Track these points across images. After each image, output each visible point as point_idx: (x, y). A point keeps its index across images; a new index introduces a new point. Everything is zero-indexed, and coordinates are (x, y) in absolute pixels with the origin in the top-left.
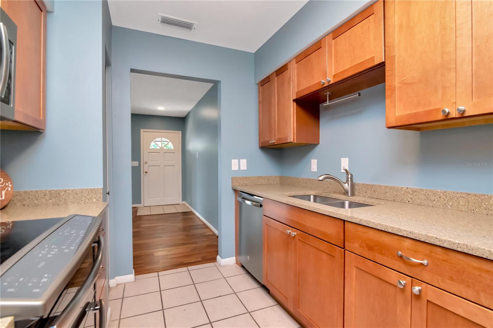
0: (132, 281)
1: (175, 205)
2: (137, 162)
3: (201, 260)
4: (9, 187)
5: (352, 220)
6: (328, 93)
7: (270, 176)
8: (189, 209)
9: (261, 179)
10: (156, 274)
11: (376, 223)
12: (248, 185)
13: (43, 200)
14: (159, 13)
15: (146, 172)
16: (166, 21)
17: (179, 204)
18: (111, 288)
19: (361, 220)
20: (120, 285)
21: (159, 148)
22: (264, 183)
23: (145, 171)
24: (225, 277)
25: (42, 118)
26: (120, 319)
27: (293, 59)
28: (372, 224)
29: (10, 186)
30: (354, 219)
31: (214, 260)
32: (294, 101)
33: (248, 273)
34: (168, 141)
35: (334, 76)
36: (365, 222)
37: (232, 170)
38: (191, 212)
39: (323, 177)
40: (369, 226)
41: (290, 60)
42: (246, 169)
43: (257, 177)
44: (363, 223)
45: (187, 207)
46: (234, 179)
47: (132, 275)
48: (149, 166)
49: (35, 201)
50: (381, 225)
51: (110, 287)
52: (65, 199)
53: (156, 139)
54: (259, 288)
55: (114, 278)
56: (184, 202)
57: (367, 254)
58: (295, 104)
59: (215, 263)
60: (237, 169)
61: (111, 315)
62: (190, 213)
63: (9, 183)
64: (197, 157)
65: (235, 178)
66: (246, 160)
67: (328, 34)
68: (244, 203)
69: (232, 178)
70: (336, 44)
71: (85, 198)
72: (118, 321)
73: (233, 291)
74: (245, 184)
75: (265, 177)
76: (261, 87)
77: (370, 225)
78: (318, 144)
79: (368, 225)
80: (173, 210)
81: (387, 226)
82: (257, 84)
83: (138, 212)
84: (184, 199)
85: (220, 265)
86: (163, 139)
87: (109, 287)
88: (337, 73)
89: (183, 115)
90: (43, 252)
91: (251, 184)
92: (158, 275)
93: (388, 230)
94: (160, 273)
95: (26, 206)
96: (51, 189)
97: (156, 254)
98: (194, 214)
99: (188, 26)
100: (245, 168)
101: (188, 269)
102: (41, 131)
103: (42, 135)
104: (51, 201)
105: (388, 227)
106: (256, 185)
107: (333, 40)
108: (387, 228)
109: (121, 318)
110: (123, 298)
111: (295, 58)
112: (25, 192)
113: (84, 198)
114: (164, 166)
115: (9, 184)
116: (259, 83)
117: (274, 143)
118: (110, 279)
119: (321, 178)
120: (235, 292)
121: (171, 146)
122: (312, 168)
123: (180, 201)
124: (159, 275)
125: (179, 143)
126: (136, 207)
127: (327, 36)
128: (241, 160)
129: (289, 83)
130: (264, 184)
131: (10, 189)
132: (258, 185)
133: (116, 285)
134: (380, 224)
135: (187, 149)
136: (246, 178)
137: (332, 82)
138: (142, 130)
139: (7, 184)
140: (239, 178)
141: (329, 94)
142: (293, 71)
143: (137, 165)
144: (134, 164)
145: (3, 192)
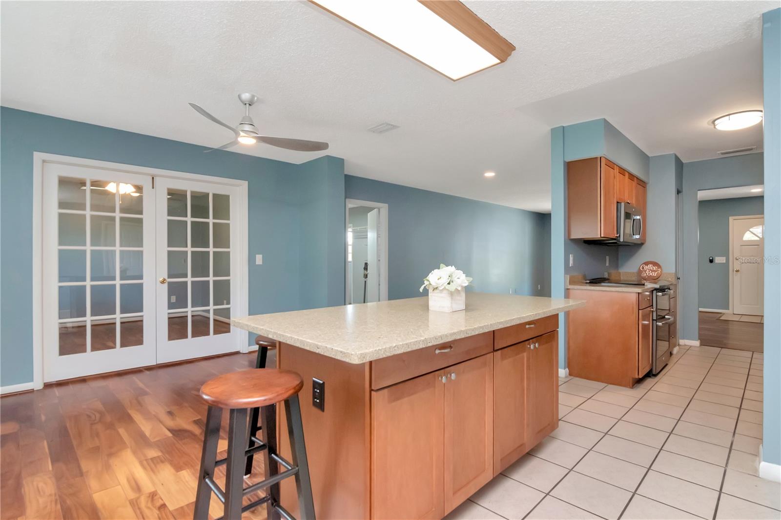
0: (697, 346)
2: (724, 258)
16: (725, 153)
20: (687, 346)
21: (759, 239)
23: (735, 270)
83: (723, 317)
99: (748, 150)
102: (644, 244)
126: (721, 313)
133: (684, 345)
138: (731, 219)
143: (724, 261)
144: (719, 260)
145: (656, 273)
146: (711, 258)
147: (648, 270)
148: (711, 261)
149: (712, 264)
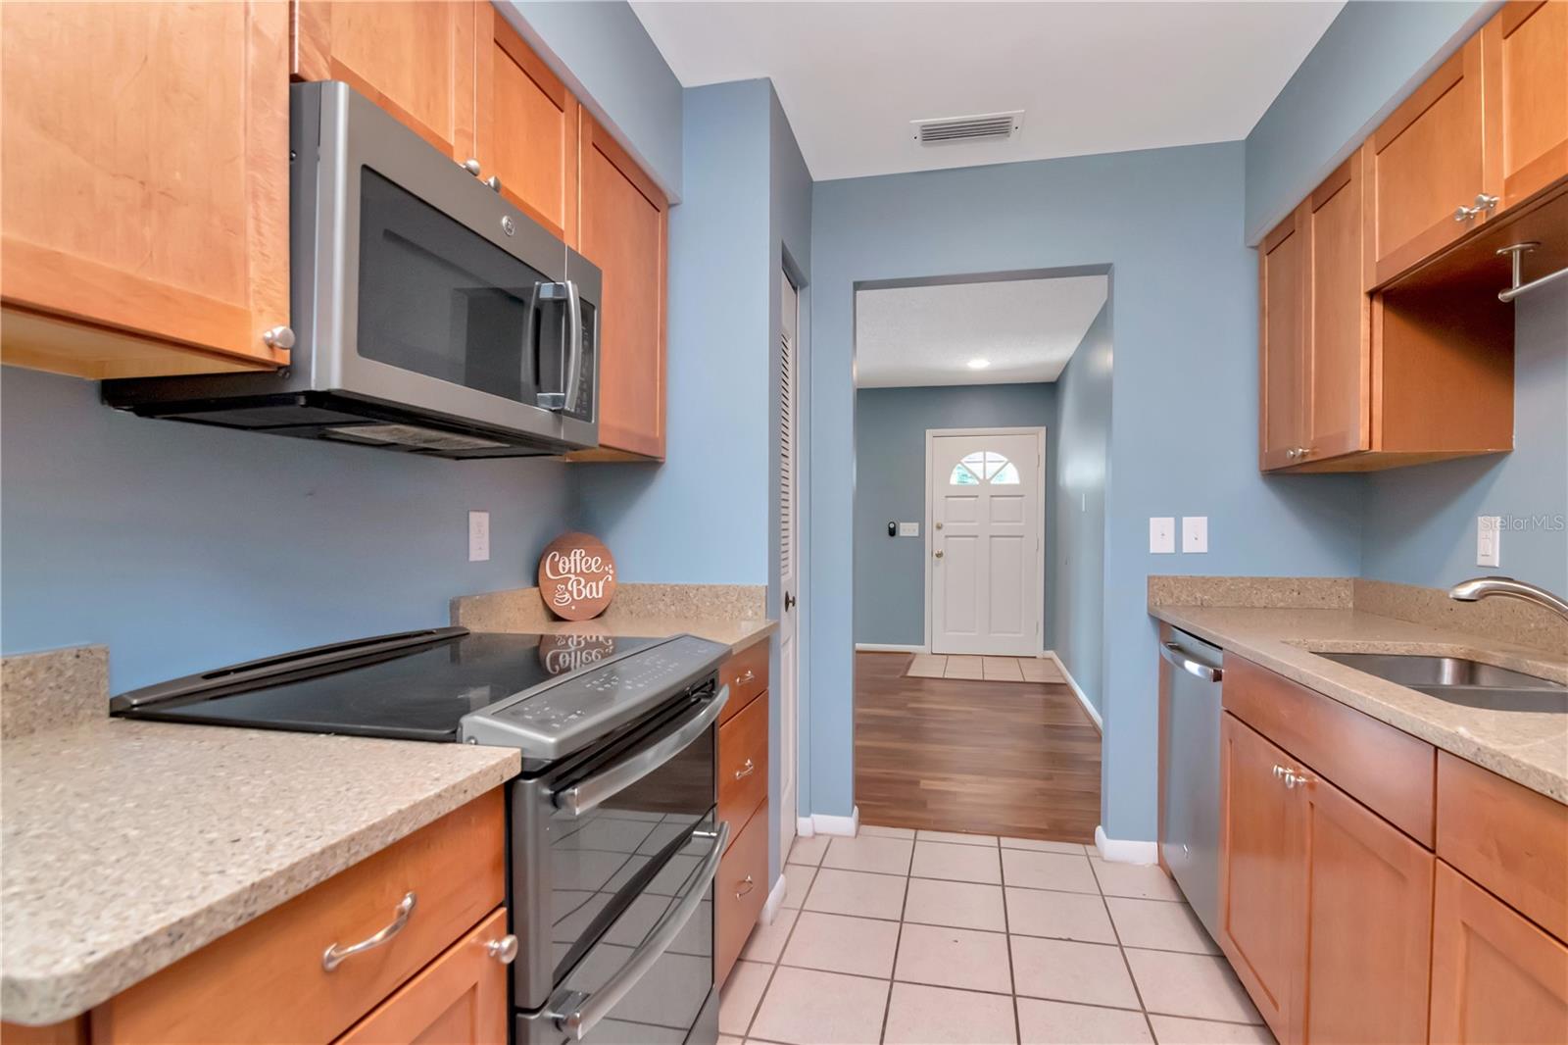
0: (848, 834)
1: (1020, 659)
2: (916, 525)
3: (1045, 827)
4: (609, 573)
5: (1455, 746)
6: (1518, 246)
7: (1311, 579)
8: (1062, 676)
9: (1269, 587)
10: (911, 833)
11: (1524, 764)
12: (1209, 607)
13: (661, 606)
14: (913, 121)
15: (939, 555)
16: (934, 135)
17: (1035, 657)
18: (801, 837)
19: (1479, 749)
20: (821, 837)
21: (978, 483)
22: (1282, 604)
23: (935, 552)
24: (1104, 893)
25: (658, 434)
26: (801, 910)
27: (1369, 137)
28: (1512, 766)
29: (611, 572)
30: (1461, 745)
31: (1087, 837)
32: (1372, 294)
33: (1185, 902)
34: (1006, 460)
35: (1510, 184)
36: (1493, 756)
37: (1152, 551)
38: (1064, 687)
39: (1477, 586)
40: (1504, 775)
41: (1359, 145)
42: (1205, 549)
43: (1252, 578)
44: (1485, 763)
45: (1056, 666)
46: (1157, 584)
47: (850, 819)
48: (947, 537)
49: (649, 607)
50: (1539, 775)
51: (799, 834)
52: (697, 607)
53: (972, 456)
54: (1209, 958)
55: (808, 816)
56: (1051, 653)
57: (1498, 882)
58: (1378, 307)
59: (1088, 847)
60: (1170, 549)
61: (786, 895)
62: (1059, 687)
63: (610, 566)
64: (1083, 509)
65: (1159, 578)
66: (1205, 519)
67: (1484, 22)
68: (1179, 669)
69: (1149, 578)
70: (1517, 54)
71: (733, 607)
72: (797, 912)
73: (1118, 937)
74: (1199, 603)
75: (1286, 581)
76: (1266, 257)
77: (1508, 771)
78: (1511, 451)
79: (1501, 768)
80: (1010, 673)
81: (1557, 781)
82: (1255, 248)
83: (913, 666)
84: (1049, 643)
85: (1101, 857)
86: (991, 455)
87: (796, 835)
88: (1521, 167)
89: (1050, 375)
90: (595, 682)
91: (1219, 604)
92: (915, 837)
93: (1560, 796)
94: (922, 834)
95: (634, 615)
96: (673, 583)
97: (925, 784)
98: (1072, 693)
99: (997, 128)
100: (1202, 547)
101: (999, 844)
102: (660, 460)
103: (662, 468)
104: (673, 608)
105: (1560, 782)
106: (1243, 607)
107: (1506, 38)
108: (1557, 789)
109: (805, 908)
110: (819, 867)
111: (1373, 136)
112: (634, 586)
113: (729, 606)
114: (992, 537)
115: (609, 568)
116: (1261, 244)
117: (1303, 455)
118: (800, 816)
119: (1465, 592)
120: (1123, 944)
121: (1011, 476)
122: (1480, 551)
123: (1037, 647)
124: (918, 838)
125: (1038, 465)
126: (910, 653)
127: (1482, 31)
128: (1185, 519)
129: (1354, 232)
130: (1281, 608)
131: (610, 579)
132: (1253, 607)
133: (811, 835)
134: (1537, 771)
135: (1061, 483)
136: (1205, 580)
137: (1500, 209)
138: (929, 433)
139: (607, 569)
140: (1176, 579)
141: (1522, 251)
142: (1370, 185)
143: (916, 534)
144: (907, 529)
145: (601, 584)
146: (892, 526)
147: (573, 577)
148: (892, 532)
149: (892, 538)
